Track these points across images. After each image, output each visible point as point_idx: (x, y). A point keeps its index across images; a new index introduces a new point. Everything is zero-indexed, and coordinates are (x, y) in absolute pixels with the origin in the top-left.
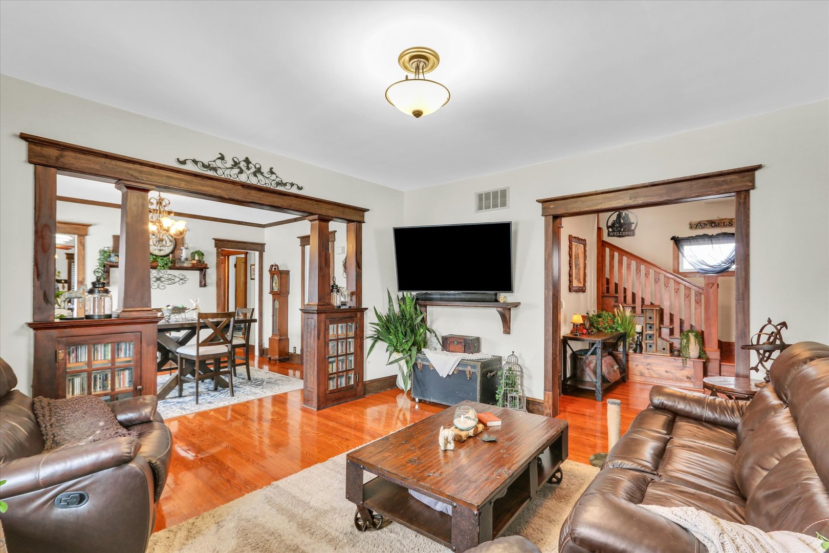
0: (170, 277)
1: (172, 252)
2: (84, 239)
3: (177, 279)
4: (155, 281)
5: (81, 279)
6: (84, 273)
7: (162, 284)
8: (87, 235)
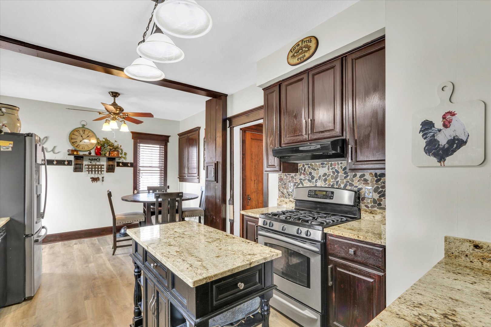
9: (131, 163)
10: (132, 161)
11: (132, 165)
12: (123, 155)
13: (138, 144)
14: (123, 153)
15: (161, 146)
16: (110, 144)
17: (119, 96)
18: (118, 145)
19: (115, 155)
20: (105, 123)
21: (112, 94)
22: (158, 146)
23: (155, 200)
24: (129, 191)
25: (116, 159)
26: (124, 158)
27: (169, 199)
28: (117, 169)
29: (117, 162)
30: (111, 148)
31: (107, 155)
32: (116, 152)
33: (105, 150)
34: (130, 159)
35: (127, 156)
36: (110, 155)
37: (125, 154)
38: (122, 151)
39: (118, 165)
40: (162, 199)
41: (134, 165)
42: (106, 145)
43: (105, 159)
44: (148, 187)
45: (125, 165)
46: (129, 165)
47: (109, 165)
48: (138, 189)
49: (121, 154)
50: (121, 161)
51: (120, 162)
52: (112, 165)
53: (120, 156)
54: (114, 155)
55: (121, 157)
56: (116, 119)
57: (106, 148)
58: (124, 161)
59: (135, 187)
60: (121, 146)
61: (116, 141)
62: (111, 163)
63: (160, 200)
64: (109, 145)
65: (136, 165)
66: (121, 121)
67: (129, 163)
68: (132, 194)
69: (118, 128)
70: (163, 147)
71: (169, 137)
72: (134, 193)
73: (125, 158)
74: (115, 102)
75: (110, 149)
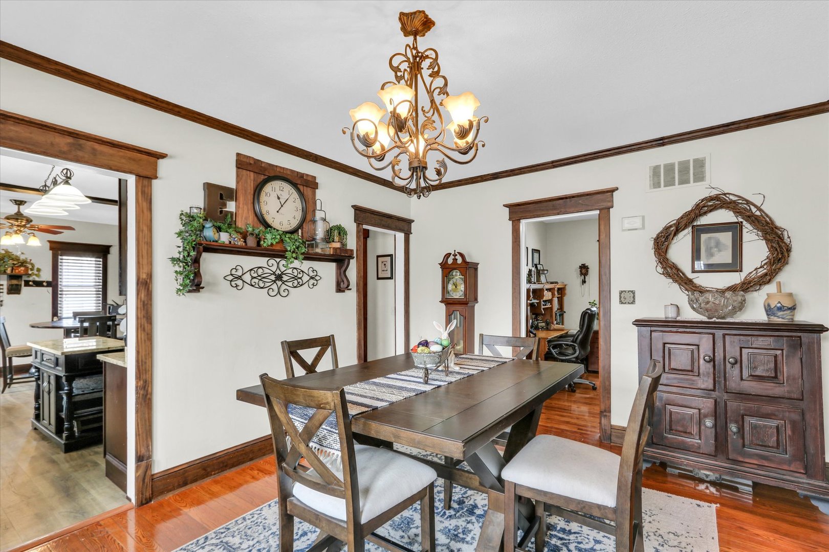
0: (296, 272)
1: (300, 226)
2: (150, 185)
3: (306, 278)
4: (275, 281)
5: (144, 276)
6: (150, 263)
7: (284, 287)
8: (156, 178)
9: (47, 282)
10: (50, 280)
11: (49, 284)
12: (35, 272)
13: (60, 257)
14: (35, 268)
15: (98, 260)
16: (13, 257)
17: (25, 204)
18: (26, 258)
19: (22, 271)
20: (5, 235)
21: (15, 203)
22: (94, 259)
23: (78, 325)
24: (47, 317)
25: (23, 277)
26: (36, 275)
27: (98, 324)
28: (24, 289)
29: (25, 281)
30: (15, 262)
31: (9, 271)
32: (22, 268)
33: (5, 265)
34: (46, 276)
35: (41, 273)
36: (14, 272)
37: (39, 270)
38: (33, 265)
39: (27, 284)
40: (90, 324)
41: (53, 284)
42: (6, 259)
43: (5, 276)
44: (74, 313)
45: (39, 284)
46: (45, 284)
47: (12, 285)
48: (59, 315)
49: (32, 270)
50: (31, 279)
51: (30, 281)
52: (17, 285)
53: (30, 272)
54: (19, 272)
55: (30, 275)
56: (21, 231)
57: (6, 263)
58: (37, 279)
59: (55, 313)
60: (31, 260)
61: (22, 253)
62: (15, 282)
63: (86, 324)
64: (12, 259)
65: (57, 285)
66: (29, 234)
67: (44, 282)
68: (51, 320)
69: (24, 243)
70: (101, 260)
71: (110, 246)
72: (53, 320)
73: (38, 275)
74: (19, 211)
75: (13, 264)
